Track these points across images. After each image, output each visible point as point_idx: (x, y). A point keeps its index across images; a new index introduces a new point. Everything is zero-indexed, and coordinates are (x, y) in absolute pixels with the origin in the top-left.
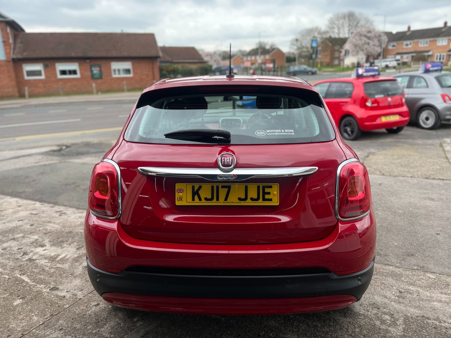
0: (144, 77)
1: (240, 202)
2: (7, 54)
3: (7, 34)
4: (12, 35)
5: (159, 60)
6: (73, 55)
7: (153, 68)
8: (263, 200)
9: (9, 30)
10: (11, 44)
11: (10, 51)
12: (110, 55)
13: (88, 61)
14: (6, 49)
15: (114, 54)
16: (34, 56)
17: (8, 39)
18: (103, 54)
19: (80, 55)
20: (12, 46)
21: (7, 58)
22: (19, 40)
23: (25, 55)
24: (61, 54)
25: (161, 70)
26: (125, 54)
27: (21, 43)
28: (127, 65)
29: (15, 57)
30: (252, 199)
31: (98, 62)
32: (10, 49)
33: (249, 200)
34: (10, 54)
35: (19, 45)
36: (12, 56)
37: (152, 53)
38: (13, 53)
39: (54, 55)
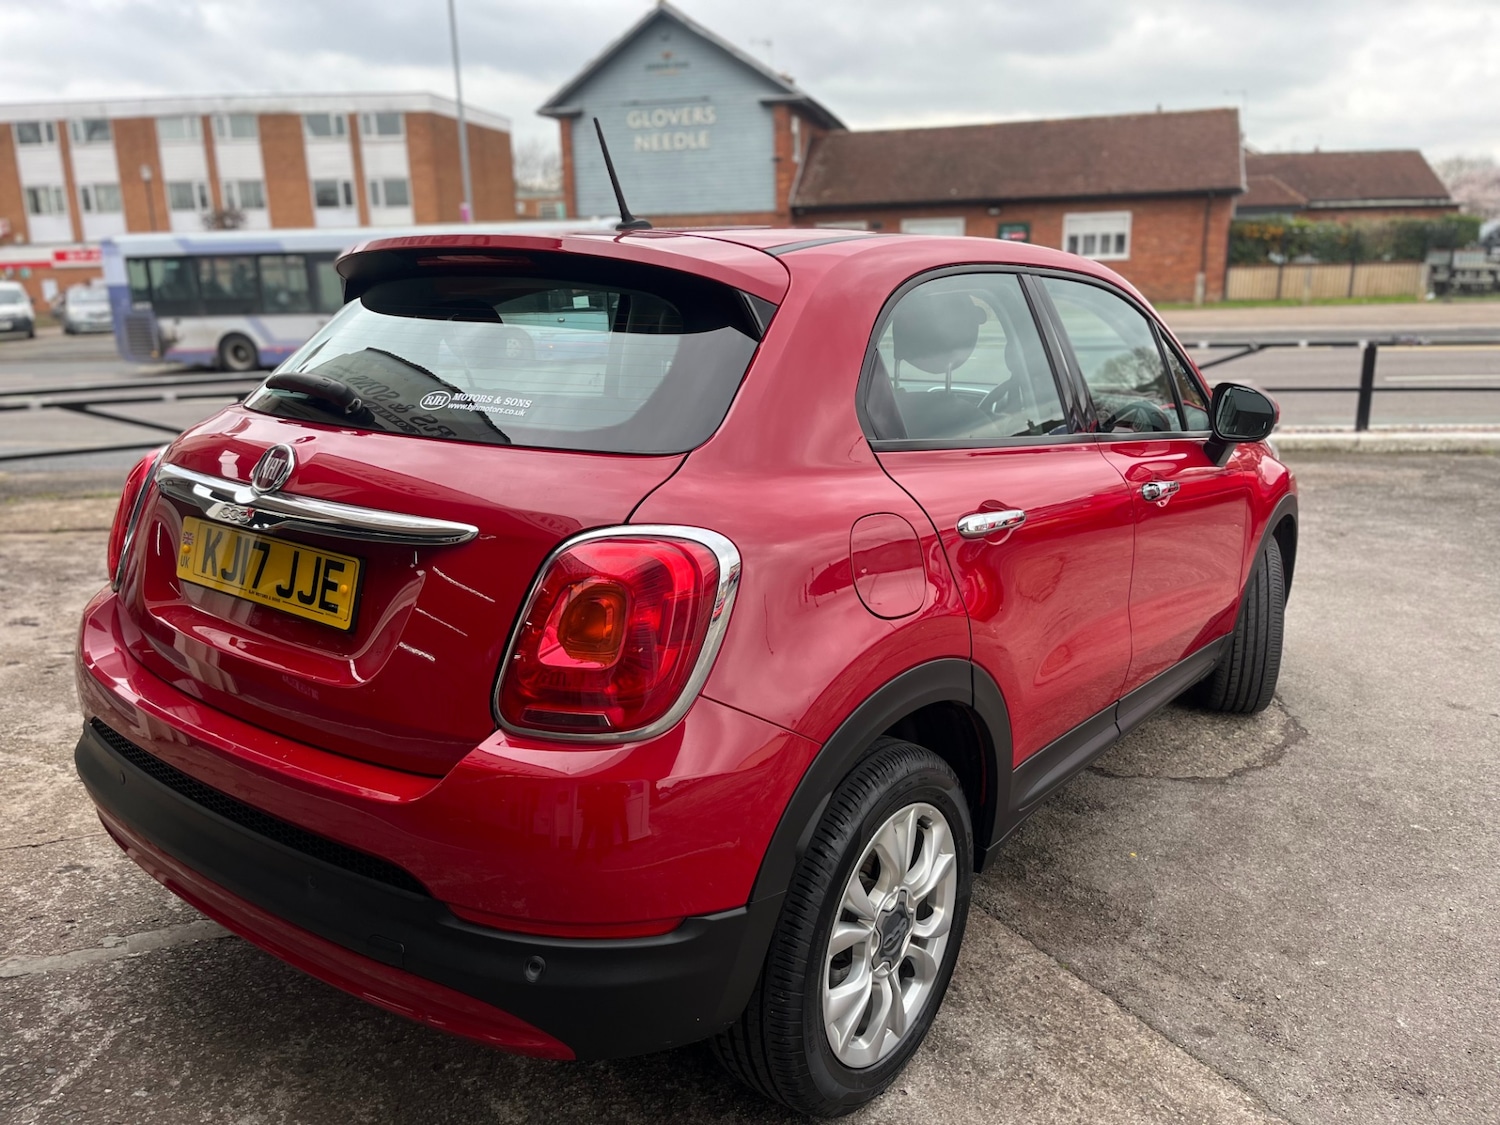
0: (1168, 261)
1: (278, 597)
2: (781, 194)
3: (790, 136)
4: (802, 141)
5: (1235, 202)
6: (954, 193)
7: (1206, 230)
8: (321, 606)
9: (796, 126)
10: (795, 166)
11: (789, 187)
12: (1063, 190)
13: (994, 211)
14: (778, 181)
15: (1079, 186)
16: (847, 198)
17: (790, 151)
18: (1044, 189)
19: (974, 193)
20: (799, 173)
21: (779, 204)
22: (819, 155)
23: (827, 197)
24: (920, 192)
25: (1235, 237)
26: (1116, 186)
27: (824, 162)
28: (1118, 222)
29: (798, 202)
30: (303, 598)
31: (1024, 215)
32: (791, 179)
33: (294, 598)
34: (787, 195)
35: (817, 168)
36: (793, 200)
37: (1214, 179)
38: (798, 193)
39: (901, 196)
